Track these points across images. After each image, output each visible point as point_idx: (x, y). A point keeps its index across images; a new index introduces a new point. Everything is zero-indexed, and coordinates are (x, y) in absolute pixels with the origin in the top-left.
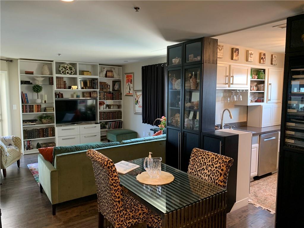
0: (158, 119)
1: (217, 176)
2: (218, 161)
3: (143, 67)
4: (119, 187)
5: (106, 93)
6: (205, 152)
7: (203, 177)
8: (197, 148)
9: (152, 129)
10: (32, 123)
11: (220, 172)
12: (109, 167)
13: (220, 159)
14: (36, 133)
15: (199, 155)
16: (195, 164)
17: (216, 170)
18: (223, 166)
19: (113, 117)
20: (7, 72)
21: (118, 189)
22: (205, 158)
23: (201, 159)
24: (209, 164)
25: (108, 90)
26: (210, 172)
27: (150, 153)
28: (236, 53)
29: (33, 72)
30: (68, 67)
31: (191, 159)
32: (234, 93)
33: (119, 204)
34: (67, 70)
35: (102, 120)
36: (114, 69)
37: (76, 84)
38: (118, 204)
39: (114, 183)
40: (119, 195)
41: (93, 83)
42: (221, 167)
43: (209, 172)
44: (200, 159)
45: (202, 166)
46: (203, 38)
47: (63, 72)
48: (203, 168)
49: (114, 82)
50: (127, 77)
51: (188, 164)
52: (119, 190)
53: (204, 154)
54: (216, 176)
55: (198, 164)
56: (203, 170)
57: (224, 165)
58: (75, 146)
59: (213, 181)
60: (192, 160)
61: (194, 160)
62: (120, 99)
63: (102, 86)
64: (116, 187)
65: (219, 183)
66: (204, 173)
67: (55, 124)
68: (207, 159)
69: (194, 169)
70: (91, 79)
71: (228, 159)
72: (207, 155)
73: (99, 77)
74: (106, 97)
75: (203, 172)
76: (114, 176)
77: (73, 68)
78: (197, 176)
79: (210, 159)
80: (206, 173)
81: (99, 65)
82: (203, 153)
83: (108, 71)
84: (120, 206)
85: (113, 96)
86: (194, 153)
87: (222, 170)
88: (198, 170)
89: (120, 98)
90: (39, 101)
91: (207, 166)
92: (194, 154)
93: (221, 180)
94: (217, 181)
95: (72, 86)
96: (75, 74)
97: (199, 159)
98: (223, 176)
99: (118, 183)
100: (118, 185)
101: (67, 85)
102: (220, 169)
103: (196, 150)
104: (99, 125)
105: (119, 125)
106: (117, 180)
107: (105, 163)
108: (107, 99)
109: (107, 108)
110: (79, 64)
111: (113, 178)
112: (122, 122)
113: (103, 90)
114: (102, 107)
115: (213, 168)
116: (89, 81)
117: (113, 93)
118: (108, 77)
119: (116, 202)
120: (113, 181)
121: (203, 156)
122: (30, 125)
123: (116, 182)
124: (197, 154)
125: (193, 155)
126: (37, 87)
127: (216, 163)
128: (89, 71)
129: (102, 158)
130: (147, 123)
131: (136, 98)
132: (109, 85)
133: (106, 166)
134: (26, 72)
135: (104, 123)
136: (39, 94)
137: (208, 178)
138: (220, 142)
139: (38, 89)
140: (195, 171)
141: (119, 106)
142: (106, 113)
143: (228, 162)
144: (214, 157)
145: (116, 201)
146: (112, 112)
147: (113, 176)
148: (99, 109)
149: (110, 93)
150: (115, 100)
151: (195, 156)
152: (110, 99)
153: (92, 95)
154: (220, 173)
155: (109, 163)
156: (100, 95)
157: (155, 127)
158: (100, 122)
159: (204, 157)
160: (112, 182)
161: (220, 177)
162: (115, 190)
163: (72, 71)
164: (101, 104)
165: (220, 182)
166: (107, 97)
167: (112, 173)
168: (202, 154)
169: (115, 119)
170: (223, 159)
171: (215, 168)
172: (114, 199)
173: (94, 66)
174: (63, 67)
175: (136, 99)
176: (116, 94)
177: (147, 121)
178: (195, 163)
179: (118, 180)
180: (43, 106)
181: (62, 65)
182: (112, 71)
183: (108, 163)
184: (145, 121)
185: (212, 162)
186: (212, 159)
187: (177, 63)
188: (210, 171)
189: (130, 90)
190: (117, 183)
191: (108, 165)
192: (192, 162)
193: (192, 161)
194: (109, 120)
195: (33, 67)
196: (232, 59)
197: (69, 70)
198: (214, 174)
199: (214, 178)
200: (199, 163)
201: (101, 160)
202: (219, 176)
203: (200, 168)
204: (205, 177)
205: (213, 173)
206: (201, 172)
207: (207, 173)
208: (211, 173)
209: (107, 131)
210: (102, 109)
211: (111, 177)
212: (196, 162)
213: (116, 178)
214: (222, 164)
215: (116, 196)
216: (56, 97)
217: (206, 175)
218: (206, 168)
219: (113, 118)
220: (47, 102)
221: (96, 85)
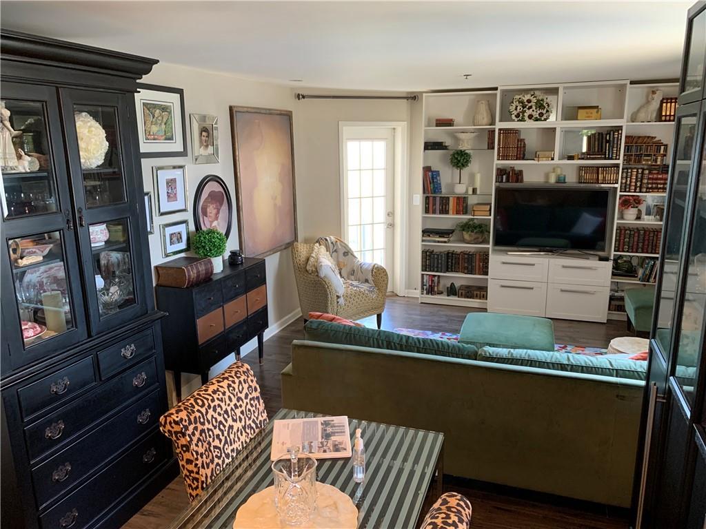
5: (650, 170)
10: (440, 237)
14: (450, 260)
20: (407, 123)
25: (659, 160)
29: (451, 120)
30: (534, 100)
34: (530, 107)
41: (604, 141)
47: (517, 116)
73: (629, 122)
74: (648, 183)
81: (629, 86)
83: (667, 99)
90: (460, 189)
95: (539, 152)
104: (610, 264)
108: (651, 188)
110: (565, 88)
113: (639, 162)
118: (665, 121)
122: (435, 242)
126: (456, 156)
128: (595, 107)
132: (666, 145)
134: (437, 120)
136: (465, 171)
139: (459, 161)
148: (620, 218)
152: (663, 188)
153: (600, 177)
156: (626, 178)
158: (617, 258)
163: (543, 110)
166: (651, 184)
174: (519, 102)
180: (472, 200)
181: (518, 97)
195: (456, 109)
197: (534, 107)
210: (629, 218)
216: (502, 181)
220: (478, 192)
221: (613, 147)
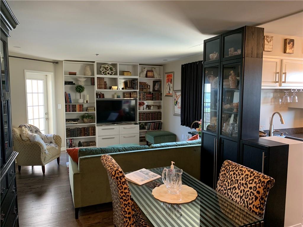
0: (196, 121)
1: (252, 199)
2: (253, 180)
3: (182, 66)
4: (130, 201)
5: (146, 93)
6: (238, 167)
7: (234, 198)
8: (229, 161)
9: (191, 132)
10: (74, 122)
11: (255, 195)
12: (117, 178)
13: (256, 177)
14: (78, 132)
15: (231, 169)
16: (226, 180)
17: (250, 191)
18: (259, 187)
19: (153, 117)
20: (53, 73)
21: (129, 203)
22: (237, 174)
23: (233, 174)
24: (242, 182)
25: (148, 90)
26: (243, 193)
27: (172, 162)
28: (290, 45)
29: (76, 73)
30: (109, 67)
31: (221, 174)
32: (286, 94)
33: (130, 221)
34: (108, 70)
35: (141, 121)
36: (155, 69)
37: (116, 85)
38: (128, 221)
39: (124, 196)
40: (130, 210)
41: (133, 83)
42: (256, 189)
43: (241, 192)
44: (231, 175)
45: (233, 184)
46: (244, 27)
47: (104, 73)
48: (235, 187)
49: (155, 82)
50: (167, 77)
51: (218, 180)
52: (129, 205)
53: (237, 169)
54: (250, 199)
55: (229, 181)
56: (234, 189)
57: (260, 186)
59: (246, 205)
60: (222, 175)
61: (225, 175)
62: (160, 100)
63: (142, 86)
64: (126, 201)
65: (254, 210)
66: (235, 192)
67: (96, 123)
68: (239, 175)
69: (224, 186)
70: (131, 80)
71: (267, 179)
72: (240, 170)
73: (139, 77)
74: (146, 98)
75: (234, 192)
76: (123, 188)
77: (114, 69)
78: (227, 196)
79: (243, 176)
80: (238, 193)
81: (139, 65)
82: (235, 168)
83: (148, 71)
84: (130, 223)
85: (153, 96)
86: (225, 166)
87: (258, 192)
88: (228, 188)
89: (160, 98)
90: (81, 101)
91: (240, 185)
92: (224, 167)
93: (256, 206)
94: (252, 206)
95: (112, 87)
96: (116, 74)
98: (259, 200)
99: (129, 197)
100: (129, 199)
101: (108, 85)
102: (255, 191)
103: (227, 163)
104: (138, 125)
105: (159, 126)
106: (127, 193)
107: (113, 172)
108: (147, 99)
109: (147, 108)
110: (119, 64)
111: (122, 190)
112: (161, 123)
113: (143, 91)
114: (142, 107)
115: (247, 188)
116: (129, 81)
117: (153, 94)
118: (149, 78)
119: (126, 218)
120: (122, 193)
121: (235, 172)
122: (72, 124)
123: (126, 195)
124: (228, 168)
125: (224, 169)
126: (79, 88)
127: (251, 182)
128: (129, 72)
129: (111, 167)
130: (186, 125)
131: (175, 98)
132: (150, 85)
133: (114, 176)
134: (69, 73)
135: (144, 124)
136: (82, 94)
137: (240, 200)
138: (263, 153)
139: (80, 90)
140: (225, 189)
141: (159, 107)
142: (146, 114)
143: (266, 182)
144: (248, 174)
145: (126, 217)
146: (151, 113)
147: (122, 189)
148: (139, 110)
149: (150, 92)
150: (154, 100)
151: (226, 170)
152: (150, 99)
153: (132, 96)
154: (255, 196)
155: (118, 173)
156: (140, 96)
157: (193, 130)
158: (140, 123)
159: (237, 173)
160: (122, 195)
161: (255, 201)
162: (125, 204)
163: (113, 72)
164: (141, 104)
165: (254, 207)
166: (147, 98)
167: (121, 184)
169: (154, 120)
170: (260, 178)
171: (249, 188)
172: (124, 215)
173: (135, 66)
174: (104, 68)
175: (175, 100)
176: (156, 94)
177: (186, 123)
178: (225, 178)
179: (129, 193)
180: (85, 106)
181: (103, 66)
182: (152, 71)
183: (117, 173)
184: (183, 123)
185: (245, 181)
186: (246, 176)
188: (242, 191)
189: (170, 90)
190: (127, 196)
191: (117, 175)
192: (222, 178)
193: (222, 176)
194: (149, 120)
195: (76, 68)
196: (285, 52)
197: (109, 70)
198: (248, 196)
199: (247, 201)
200: (230, 179)
201: (111, 169)
202: (254, 199)
203: (231, 186)
204: (236, 198)
205: (246, 195)
206: (232, 192)
207: (239, 194)
208: (244, 194)
209: (146, 132)
210: (142, 109)
211: (120, 190)
212: (227, 178)
213: (127, 191)
214: (258, 185)
215: (126, 212)
216: (98, 98)
217: (237, 195)
218: (238, 187)
219: (153, 119)
220: (88, 102)
221: (136, 85)
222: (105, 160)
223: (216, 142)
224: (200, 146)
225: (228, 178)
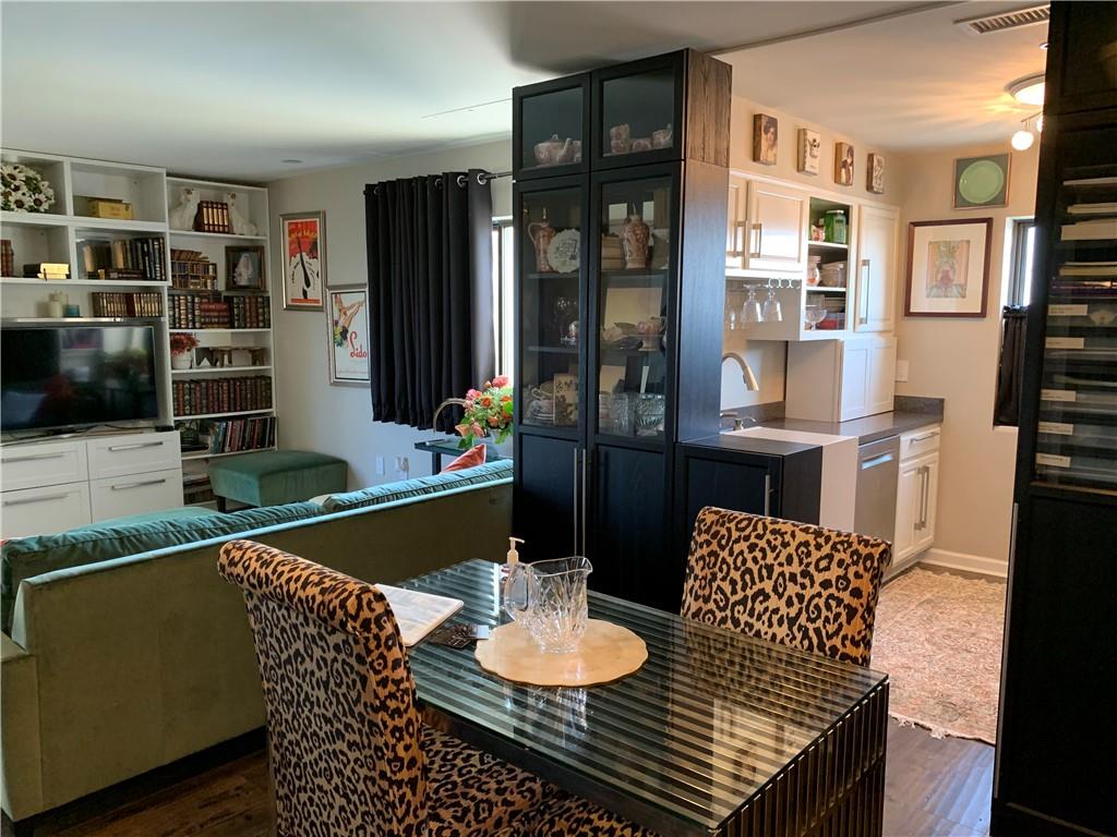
0: (453, 400)
1: (835, 619)
2: (830, 557)
3: (369, 189)
4: (412, 713)
5: (201, 297)
6: (760, 523)
7: (764, 629)
8: (714, 509)
9: (424, 443)
11: (846, 602)
12: (366, 625)
13: (839, 546)
15: (735, 535)
16: (720, 576)
17: (825, 594)
18: (858, 576)
19: (235, 399)
21: (410, 722)
22: (766, 546)
23: (746, 551)
24: (787, 570)
25: (209, 284)
26: (797, 606)
27: (513, 540)
28: (769, 135)
30: (21, 176)
31: (697, 555)
32: (752, 295)
33: (414, 794)
34: (17, 189)
35: (185, 415)
36: (233, 196)
37: (60, 258)
38: (409, 796)
39: (392, 696)
40: (414, 750)
41: (140, 252)
42: (849, 582)
43: (789, 603)
44: (742, 552)
45: (753, 583)
46: (682, 51)
48: (761, 592)
49: (233, 254)
50: (291, 232)
51: (683, 578)
52: (411, 729)
53: (760, 531)
54: (827, 620)
55: (736, 575)
56: (761, 598)
57: (861, 571)
58: (115, 531)
59: (815, 641)
60: (702, 558)
61: (713, 559)
62: (261, 324)
63: (183, 267)
64: (401, 716)
65: (846, 651)
66: (766, 609)
68: (774, 549)
69: (714, 596)
70: (131, 237)
71: (878, 545)
72: (773, 532)
73: (171, 228)
74: (201, 317)
75: (759, 608)
76: (390, 664)
77: (46, 183)
78: (732, 627)
79: (791, 549)
80: (776, 611)
81: (165, 178)
82: (751, 528)
83: (207, 203)
84: (415, 802)
85: (231, 310)
86: (710, 527)
87: (856, 593)
88: (733, 599)
89: (261, 318)
91: (781, 580)
92: (707, 532)
93: (853, 637)
94: (837, 641)
95: (43, 266)
96: (57, 208)
97: (736, 551)
98: (863, 617)
99: (408, 695)
100: (409, 704)
101: (19, 261)
102: (845, 589)
103: (715, 517)
104: (175, 437)
105: (262, 434)
106: (401, 680)
108: (204, 323)
109: (205, 362)
110: (73, 165)
111: (384, 674)
112: (273, 419)
113: (186, 286)
114: (184, 358)
115: (812, 586)
116: (124, 244)
117: (229, 300)
118: (209, 231)
119: (400, 788)
120: (385, 686)
121: (753, 540)
123: (398, 690)
124: (723, 531)
125: (705, 537)
127: (823, 564)
128: (120, 201)
129: (321, 582)
130: (398, 419)
131: (336, 317)
132: (215, 265)
133: (355, 618)
135: (194, 427)
137: (790, 628)
138: (767, 477)
140: (721, 604)
141: (259, 355)
142: (204, 384)
143: (877, 556)
144: (807, 542)
145: (399, 784)
146: (228, 380)
147: (385, 667)
148: (173, 368)
149: (216, 296)
150: (238, 328)
151: (715, 542)
152: (218, 323)
153: (137, 308)
154: (848, 607)
155: (369, 603)
156: (174, 308)
158: (179, 425)
159: (762, 543)
160: (383, 693)
161: (849, 622)
162: (396, 729)
163: (42, 197)
164: (179, 344)
165: (848, 643)
166: (204, 317)
167: (382, 649)
168: (747, 532)
169: (241, 410)
170: (855, 546)
171: (821, 584)
172: (389, 774)
173: (141, 180)
175: (336, 323)
176: (244, 303)
177: (398, 413)
178: (716, 569)
179: (408, 679)
182: (224, 206)
183: (364, 603)
184: (386, 410)
185: (801, 563)
186: (802, 549)
187: (558, 159)
188: (795, 600)
189: (308, 284)
190: (402, 696)
191: (365, 614)
192: (703, 568)
193: (701, 563)
194: (219, 412)
196: (756, 157)
197: (24, 189)
198: (820, 611)
199: (817, 631)
200: (737, 569)
201: (323, 592)
202: (843, 619)
203: (744, 589)
204: (770, 626)
205: (811, 608)
206: (753, 609)
207: (784, 611)
208: (800, 610)
209: (206, 460)
210: (178, 367)
211: (377, 672)
212: (724, 567)
213: (401, 673)
214: (852, 570)
215: (402, 760)
217: (775, 618)
218: (775, 589)
219: (235, 404)
221: (155, 264)
222: (254, 564)
223: (580, 462)
224: (508, 484)
225: (728, 566)
